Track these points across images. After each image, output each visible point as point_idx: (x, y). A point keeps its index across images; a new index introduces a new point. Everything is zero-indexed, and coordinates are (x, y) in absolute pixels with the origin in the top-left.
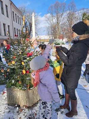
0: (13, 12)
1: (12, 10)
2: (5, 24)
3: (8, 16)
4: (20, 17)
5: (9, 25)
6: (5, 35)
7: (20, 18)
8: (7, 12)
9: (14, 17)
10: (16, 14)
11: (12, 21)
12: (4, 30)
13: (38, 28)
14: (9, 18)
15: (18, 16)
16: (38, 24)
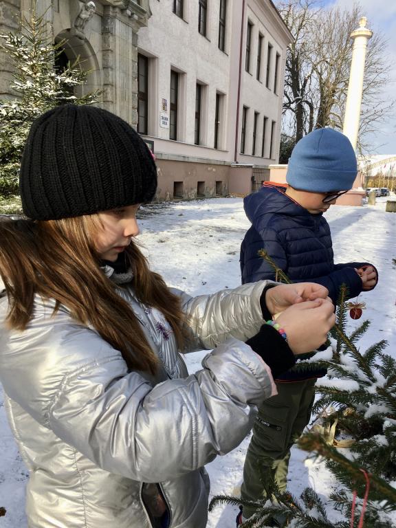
0: (250, 25)
1: (248, 14)
2: (206, 85)
3: (222, 47)
4: (280, 53)
5: (222, 90)
6: (198, 142)
7: (278, 56)
8: (223, 24)
9: (249, 51)
10: (261, 37)
11: (240, 72)
12: (196, 113)
13: (369, 108)
14: (229, 54)
15: (270, 47)
16: (373, 90)
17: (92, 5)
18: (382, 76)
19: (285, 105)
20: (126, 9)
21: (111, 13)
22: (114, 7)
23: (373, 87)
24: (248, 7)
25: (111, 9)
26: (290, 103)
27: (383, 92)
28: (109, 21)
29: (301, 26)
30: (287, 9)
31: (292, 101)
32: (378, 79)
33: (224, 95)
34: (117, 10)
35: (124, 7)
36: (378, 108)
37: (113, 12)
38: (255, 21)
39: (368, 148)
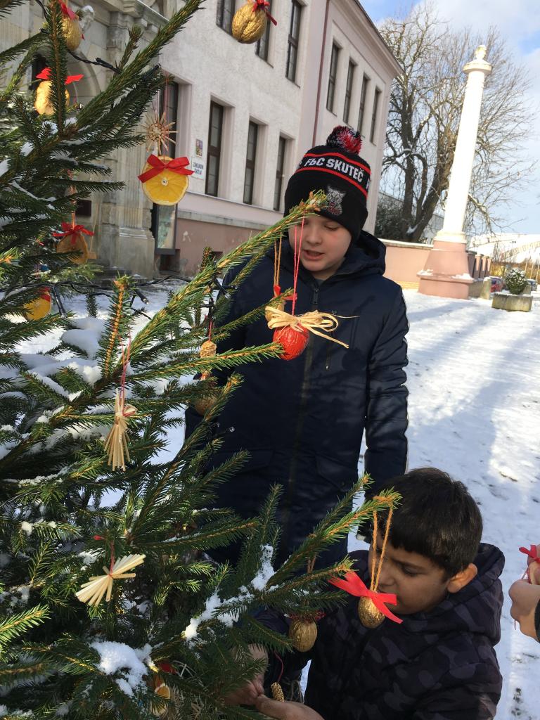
0: (337, 49)
1: (334, 33)
2: (264, 126)
3: (292, 75)
4: (382, 87)
5: (289, 132)
6: (249, 200)
7: (378, 92)
8: (294, 43)
9: (333, 82)
10: (352, 65)
11: (317, 110)
12: (248, 161)
13: (501, 169)
14: (302, 85)
15: (366, 80)
16: (510, 145)
17: (89, 11)
18: (523, 126)
19: (389, 159)
20: (140, 18)
21: (119, 23)
22: (124, 15)
23: (509, 140)
24: (333, 25)
25: (120, 17)
26: (395, 156)
27: (522, 148)
28: (117, 32)
29: (418, 54)
30: (400, 30)
31: (398, 153)
32: (518, 131)
33: (291, 140)
34: (128, 18)
35: (137, 14)
36: (513, 170)
37: (122, 21)
38: (343, 43)
39: (501, 224)
